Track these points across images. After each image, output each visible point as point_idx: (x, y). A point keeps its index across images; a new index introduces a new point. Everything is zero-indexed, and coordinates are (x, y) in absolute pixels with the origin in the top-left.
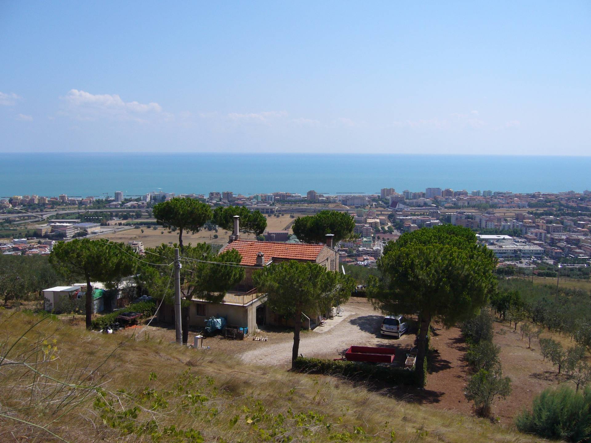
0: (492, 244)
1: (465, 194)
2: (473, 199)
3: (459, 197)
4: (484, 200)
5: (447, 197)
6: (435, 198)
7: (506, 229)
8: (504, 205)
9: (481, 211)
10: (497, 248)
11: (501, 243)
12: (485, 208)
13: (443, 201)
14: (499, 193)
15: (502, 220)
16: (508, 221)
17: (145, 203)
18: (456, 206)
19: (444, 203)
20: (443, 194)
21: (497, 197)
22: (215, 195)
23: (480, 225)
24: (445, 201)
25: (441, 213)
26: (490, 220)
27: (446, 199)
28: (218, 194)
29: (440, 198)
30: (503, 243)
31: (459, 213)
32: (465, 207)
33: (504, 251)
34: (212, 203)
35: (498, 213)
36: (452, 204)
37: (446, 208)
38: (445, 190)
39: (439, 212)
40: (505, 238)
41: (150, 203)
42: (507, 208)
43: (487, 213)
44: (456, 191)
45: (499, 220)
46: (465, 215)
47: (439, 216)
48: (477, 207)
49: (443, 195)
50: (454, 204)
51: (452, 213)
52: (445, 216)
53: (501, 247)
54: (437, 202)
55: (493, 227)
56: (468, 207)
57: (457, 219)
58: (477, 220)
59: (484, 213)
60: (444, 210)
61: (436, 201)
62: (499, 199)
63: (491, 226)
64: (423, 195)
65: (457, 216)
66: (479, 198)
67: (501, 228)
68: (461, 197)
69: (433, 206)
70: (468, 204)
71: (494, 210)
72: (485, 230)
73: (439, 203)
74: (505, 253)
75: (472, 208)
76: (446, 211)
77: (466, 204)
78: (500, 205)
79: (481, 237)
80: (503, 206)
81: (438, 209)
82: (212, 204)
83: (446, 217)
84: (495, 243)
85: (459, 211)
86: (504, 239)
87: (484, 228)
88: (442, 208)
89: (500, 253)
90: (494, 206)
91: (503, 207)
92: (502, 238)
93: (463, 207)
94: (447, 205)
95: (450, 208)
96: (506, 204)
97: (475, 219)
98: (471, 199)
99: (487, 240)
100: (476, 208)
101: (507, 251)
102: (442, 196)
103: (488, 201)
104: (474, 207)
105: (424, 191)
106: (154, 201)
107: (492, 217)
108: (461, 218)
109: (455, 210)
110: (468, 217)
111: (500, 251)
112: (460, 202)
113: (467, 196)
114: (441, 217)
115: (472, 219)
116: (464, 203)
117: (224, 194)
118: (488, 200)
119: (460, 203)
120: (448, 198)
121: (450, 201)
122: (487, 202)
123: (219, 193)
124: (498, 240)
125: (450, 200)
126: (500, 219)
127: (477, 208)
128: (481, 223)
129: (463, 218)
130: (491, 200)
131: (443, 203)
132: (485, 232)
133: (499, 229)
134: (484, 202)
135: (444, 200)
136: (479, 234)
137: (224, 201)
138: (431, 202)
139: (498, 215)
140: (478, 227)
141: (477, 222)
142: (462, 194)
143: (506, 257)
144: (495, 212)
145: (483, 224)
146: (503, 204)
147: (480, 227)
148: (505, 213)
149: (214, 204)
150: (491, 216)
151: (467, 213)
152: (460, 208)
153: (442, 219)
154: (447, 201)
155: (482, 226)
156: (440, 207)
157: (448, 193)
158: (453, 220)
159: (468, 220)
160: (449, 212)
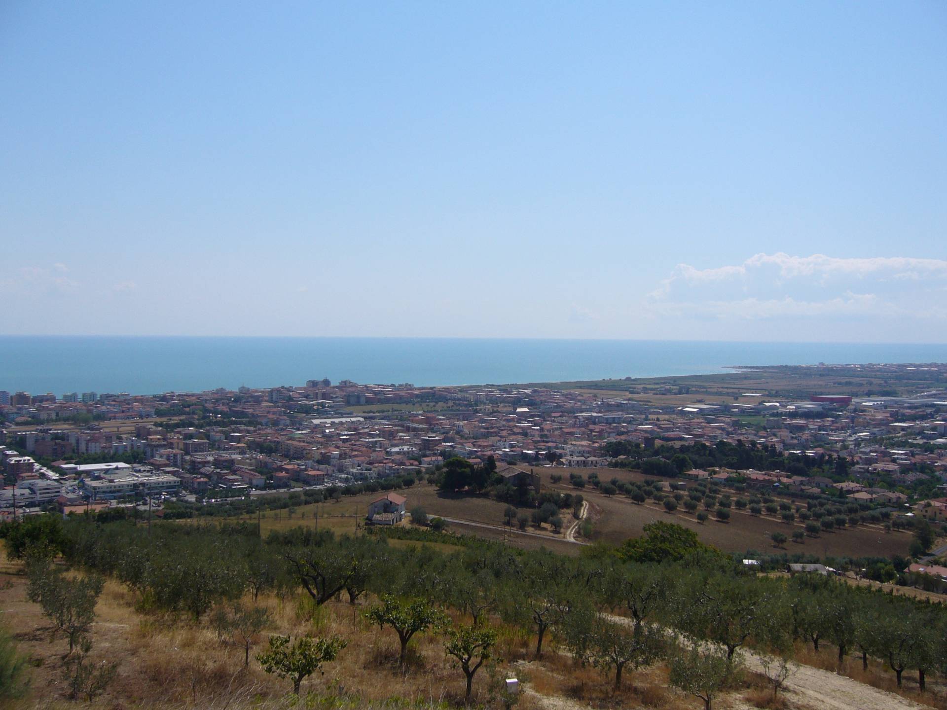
0: (98, 478)
1: (52, 399)
2: (65, 407)
3: (39, 406)
4: (84, 407)
5: (20, 406)
7: (121, 451)
8: (117, 415)
9: (80, 426)
10: (106, 484)
11: (112, 476)
12: (86, 421)
13: (13, 413)
14: (108, 396)
15: (114, 438)
16: (123, 439)
18: (35, 420)
19: (15, 416)
21: (106, 402)
23: (78, 449)
24: (16, 413)
25: (9, 432)
26: (94, 440)
27: (19, 409)
30: (116, 476)
31: (41, 431)
32: (52, 420)
33: (117, 488)
35: (108, 427)
36: (29, 417)
37: (17, 424)
38: (16, 395)
39: (5, 432)
40: (119, 466)
42: (121, 419)
43: (89, 429)
44: (35, 395)
45: (109, 438)
46: (50, 433)
47: (5, 439)
48: (74, 420)
49: (14, 403)
50: (33, 417)
51: (28, 431)
52: (16, 438)
53: (112, 481)
55: (99, 451)
56: (56, 421)
57: (37, 441)
58: (73, 441)
59: (84, 429)
60: (14, 427)
62: (108, 405)
63: (95, 448)
65: (37, 435)
66: (74, 405)
67: (112, 452)
68: (45, 405)
70: (57, 415)
71: (101, 423)
72: (85, 456)
73: (5, 417)
74: (119, 491)
75: (63, 422)
76: (18, 430)
77: (54, 416)
78: (110, 415)
79: (78, 469)
80: (115, 416)
83: (18, 439)
84: (102, 475)
85: (40, 428)
86: (117, 468)
87: (83, 453)
88: (11, 425)
89: (111, 492)
90: (100, 417)
91: (115, 418)
92: (114, 467)
93: (49, 421)
94: (19, 419)
95: (26, 423)
96: (120, 413)
97: (68, 440)
98: (61, 407)
99: (88, 473)
100: (70, 422)
101: (123, 487)
102: (12, 404)
103: (90, 410)
104: (66, 420)
107: (96, 435)
108: (43, 439)
109: (34, 428)
110: (56, 437)
111: (111, 487)
112: (42, 413)
113: (55, 403)
114: (8, 440)
115: (63, 439)
116: (49, 415)
118: (90, 408)
119: (43, 416)
120: (21, 408)
122: (89, 411)
124: (106, 471)
125: (24, 411)
126: (111, 437)
127: (73, 422)
128: (78, 446)
129: (48, 439)
130: (96, 407)
131: (12, 416)
132: (85, 459)
133: (109, 453)
134: (85, 412)
135: (15, 410)
136: (76, 464)
139: (107, 430)
140: (73, 451)
141: (71, 444)
142: (47, 400)
143: (120, 497)
144: (101, 426)
145: (83, 447)
146: (116, 413)
147: (78, 453)
148: (118, 428)
150: (95, 434)
151: (55, 430)
152: (41, 423)
153: (11, 443)
154: (19, 412)
155: (80, 451)
156: (6, 423)
157: (22, 398)
158: (30, 444)
159: (56, 442)
160: (22, 431)
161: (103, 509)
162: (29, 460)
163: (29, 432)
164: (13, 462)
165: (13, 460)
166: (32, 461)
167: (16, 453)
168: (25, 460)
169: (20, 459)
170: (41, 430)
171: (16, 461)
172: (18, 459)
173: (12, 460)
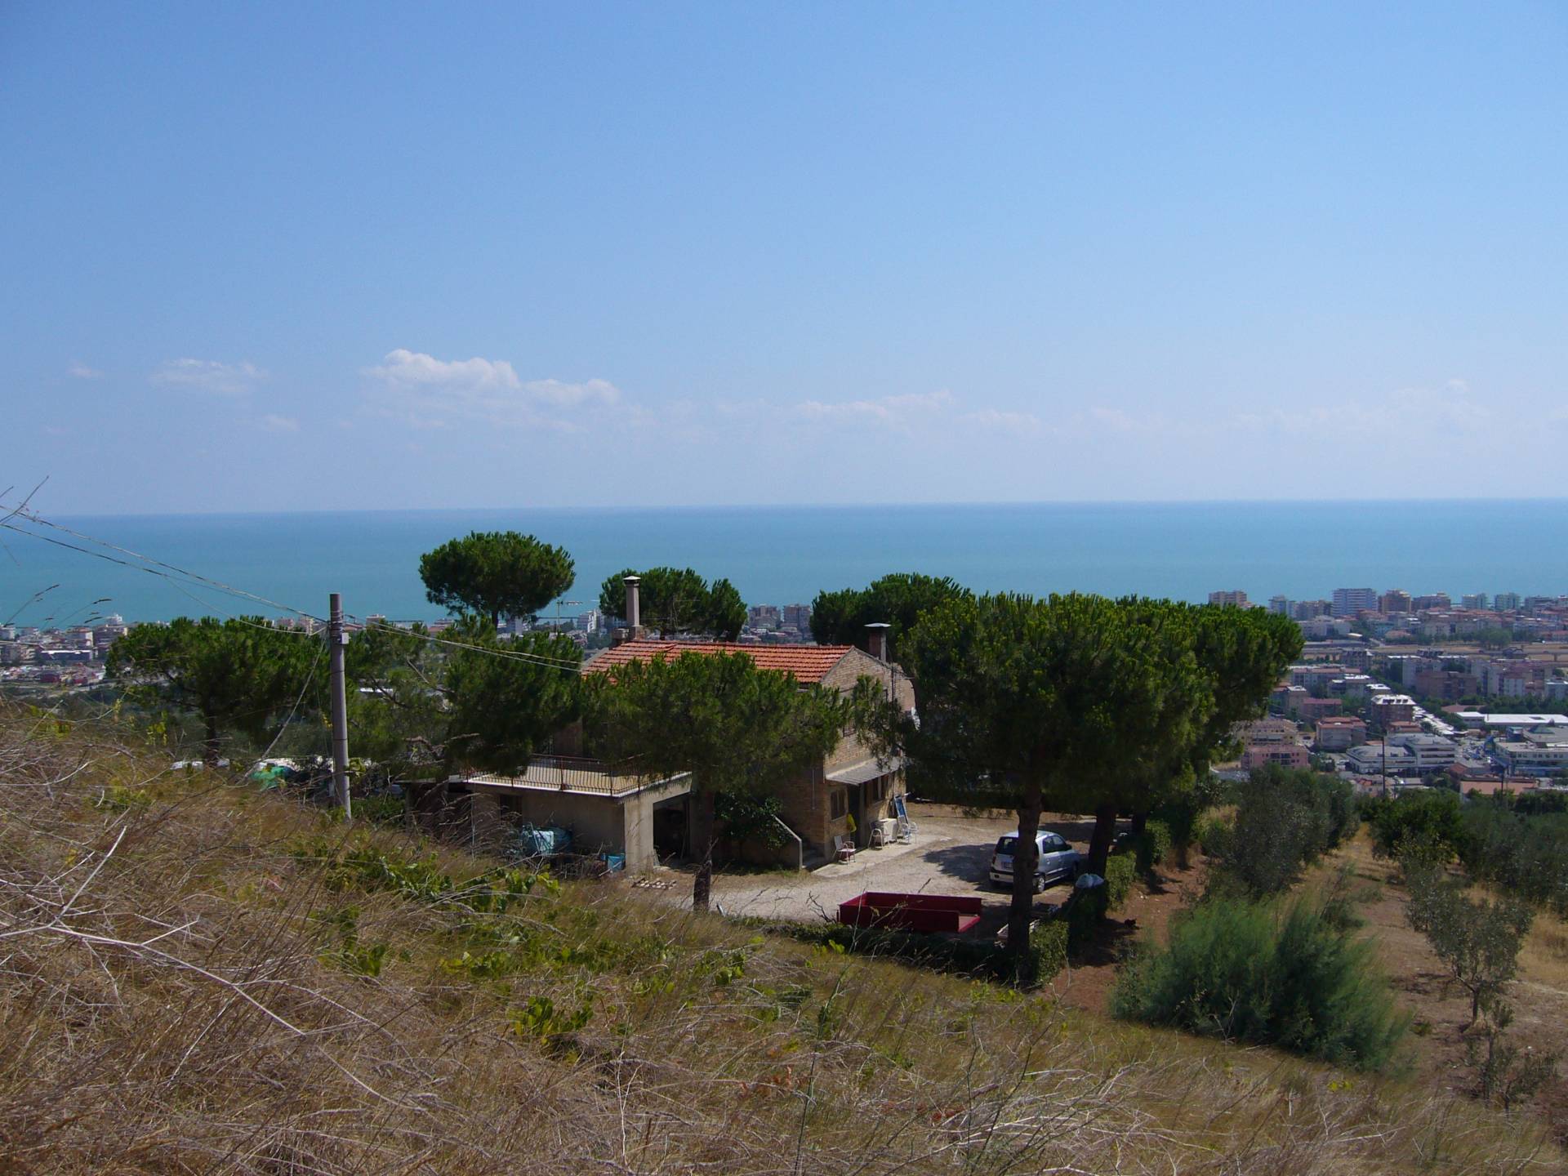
0: (1518, 738)
1: (1444, 603)
2: (1466, 617)
3: (1425, 614)
4: (1496, 618)
5: (1393, 613)
6: (1359, 616)
7: (1559, 696)
8: (1554, 633)
9: (1490, 649)
10: (1533, 749)
11: (1543, 736)
12: (1501, 642)
13: (1381, 624)
14: (1539, 601)
15: (1548, 672)
16: (1563, 675)
17: (583, 635)
18: (1416, 637)
19: (1385, 628)
20: (1380, 606)
21: (1536, 610)
22: (763, 614)
23: (1486, 688)
24: (1387, 624)
25: (1376, 654)
26: (1514, 673)
27: (1391, 618)
28: (772, 610)
29: (1373, 616)
30: (1550, 736)
31: (1426, 655)
32: (1444, 638)
33: (1552, 758)
34: (756, 634)
35: (1537, 653)
36: (1407, 631)
37: (1389, 642)
38: (1388, 595)
39: (1369, 654)
40: (1556, 721)
41: (597, 635)
42: (1561, 640)
43: (1505, 654)
44: (1417, 596)
45: (1539, 672)
46: (1441, 659)
47: (1370, 665)
48: (1482, 639)
49: (1383, 608)
50: (1413, 632)
51: (1405, 654)
52: (1386, 664)
53: (1542, 745)
54: (1364, 625)
55: (1520, 692)
56: (1451, 639)
57: (1418, 671)
58: (1477, 673)
59: (1497, 654)
60: (1382, 647)
61: (1361, 624)
62: (1539, 616)
63: (1516, 688)
64: (1327, 608)
65: (1419, 661)
66: (1481, 613)
67: (1544, 696)
68: (1433, 612)
69: (1355, 638)
70: (1453, 629)
71: (1527, 646)
72: (1497, 700)
73: (1369, 630)
74: (1554, 763)
75: (1462, 642)
76: (1390, 651)
77: (1447, 632)
78: (1542, 633)
79: (1486, 720)
80: (1550, 635)
81: (1366, 646)
82: (756, 638)
83: (1389, 666)
84: (1526, 734)
85: (1424, 649)
86: (1552, 724)
87: (1495, 695)
88: (1377, 642)
89: (1540, 764)
90: (1525, 636)
91: (1550, 638)
92: (1547, 721)
93: (1439, 639)
94: (1391, 634)
95: (1402, 641)
96: (1559, 630)
97: (1470, 671)
98: (1459, 616)
99: (1502, 728)
100: (1474, 642)
101: (1561, 757)
102: (1380, 610)
103: (1507, 623)
104: (1467, 638)
105: (1329, 599)
106: (605, 630)
107: (1517, 666)
108: (1430, 667)
109: (1414, 648)
110: (1449, 665)
111: (1540, 756)
112: (1428, 625)
113: (1450, 609)
114: (1374, 667)
115: (1461, 670)
116: (1439, 629)
117: (788, 610)
118: (1508, 619)
119: (1430, 630)
120: (1394, 617)
121: (1400, 622)
122: (1506, 625)
123: (774, 609)
124: (1533, 728)
125: (1400, 620)
126: (1543, 671)
127: (1478, 642)
128: (1486, 683)
129: (1437, 668)
130: (1518, 619)
131: (1380, 629)
132: (1497, 706)
133: (1538, 697)
134: (1498, 626)
135: (1384, 620)
136: (1482, 712)
137: (789, 629)
138: (1350, 626)
139: (1535, 658)
140: (1478, 690)
141: (1475, 679)
142: (1437, 605)
143: (1556, 774)
144: (1526, 651)
145: (1494, 685)
146: (1553, 629)
147: (1486, 694)
148: (1555, 655)
149: (760, 637)
150: (1515, 663)
151: (1449, 654)
152: (1427, 642)
153: (1378, 672)
154: (1391, 623)
155: (1489, 691)
156: (1371, 639)
157: (1396, 601)
158: (1408, 676)
159: (1449, 675)
160: (1396, 654)
161: (1526, 792)
162: (1406, 701)
163: (1407, 655)
164: (1380, 702)
165: (1381, 700)
166: (1410, 702)
167: (1385, 688)
168: (1399, 701)
169: (1392, 698)
170: (1426, 652)
171: (1385, 701)
172: (1388, 697)
173: (1378, 699)
